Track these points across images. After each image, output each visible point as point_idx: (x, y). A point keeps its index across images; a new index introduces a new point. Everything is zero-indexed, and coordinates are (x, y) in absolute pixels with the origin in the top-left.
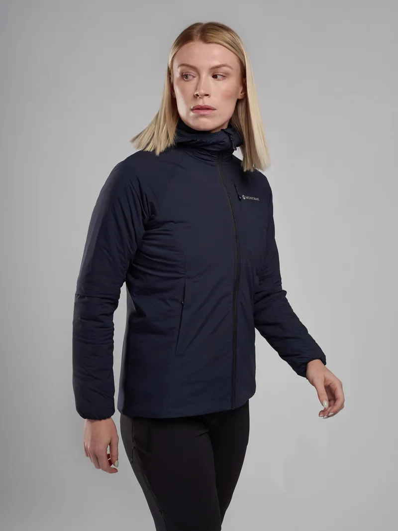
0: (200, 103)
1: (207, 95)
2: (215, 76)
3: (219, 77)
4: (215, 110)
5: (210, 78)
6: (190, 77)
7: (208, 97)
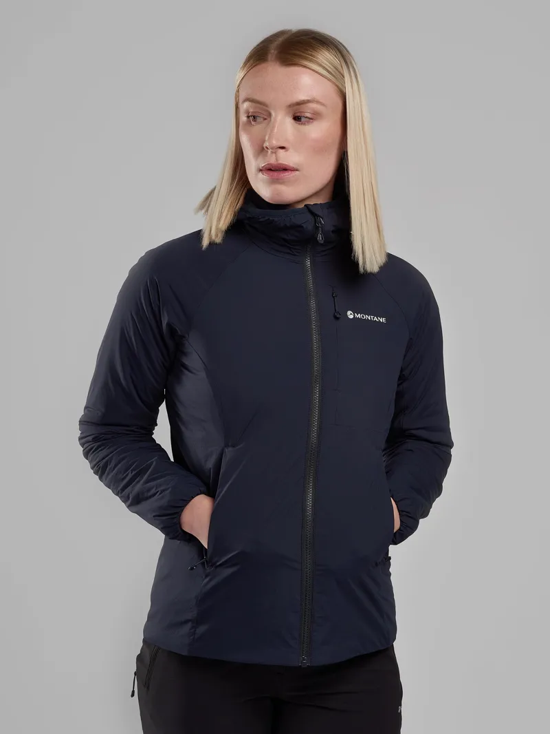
0: (272, 160)
1: (283, 148)
2: (297, 118)
3: (303, 119)
4: (297, 170)
5: (289, 121)
6: (259, 120)
7: (284, 150)
